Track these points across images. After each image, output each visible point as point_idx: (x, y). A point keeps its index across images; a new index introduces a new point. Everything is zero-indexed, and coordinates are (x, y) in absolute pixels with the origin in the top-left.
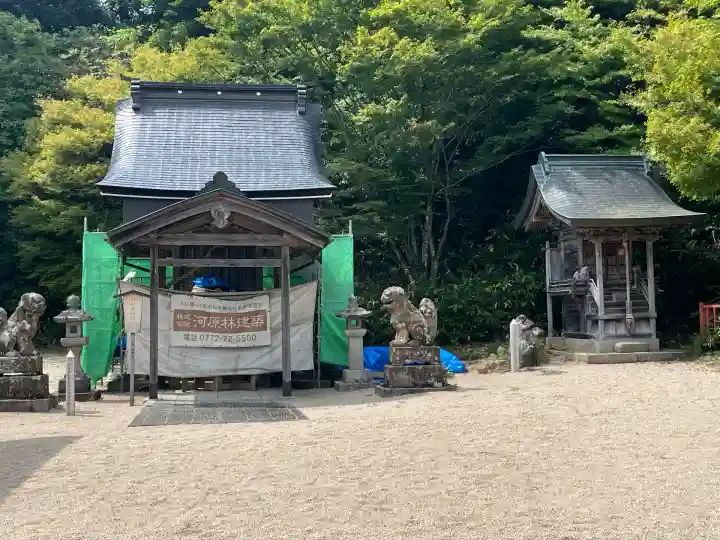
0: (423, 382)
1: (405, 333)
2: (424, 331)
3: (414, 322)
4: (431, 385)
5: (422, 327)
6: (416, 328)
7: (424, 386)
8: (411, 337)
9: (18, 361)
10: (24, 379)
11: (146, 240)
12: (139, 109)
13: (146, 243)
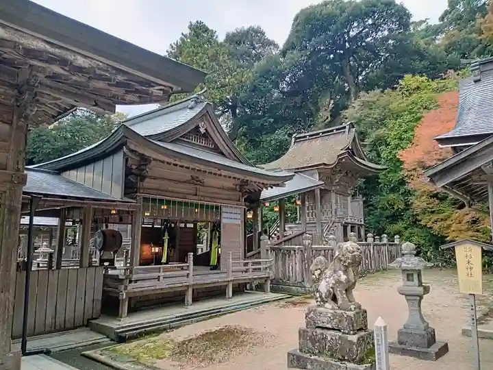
9: (334, 315)
10: (340, 337)
11: (483, 177)
12: (480, 80)
13: (481, 181)
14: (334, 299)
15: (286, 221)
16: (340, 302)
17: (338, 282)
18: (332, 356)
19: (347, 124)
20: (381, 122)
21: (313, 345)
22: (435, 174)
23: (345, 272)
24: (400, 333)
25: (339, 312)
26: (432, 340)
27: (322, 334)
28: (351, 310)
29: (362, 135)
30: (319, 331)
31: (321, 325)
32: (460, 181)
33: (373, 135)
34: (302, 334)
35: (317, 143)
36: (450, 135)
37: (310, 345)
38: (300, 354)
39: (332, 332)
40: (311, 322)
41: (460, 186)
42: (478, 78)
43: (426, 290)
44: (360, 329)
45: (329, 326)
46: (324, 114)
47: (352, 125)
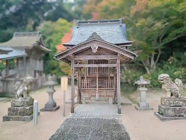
0: (179, 114)
1: (170, 93)
2: (178, 92)
3: (174, 89)
4: (183, 116)
5: (177, 90)
6: (175, 91)
7: (179, 116)
8: (172, 95)
9: (22, 102)
10: (23, 108)
11: (70, 58)
12: (78, 27)
13: (70, 59)
14: (22, 96)
15: (10, 69)
16: (24, 97)
17: (24, 90)
18: (20, 115)
19: (38, 32)
20: (51, 34)
21: (13, 112)
22: (57, 56)
23: (27, 87)
24: (46, 105)
25: (24, 100)
26: (55, 105)
27: (17, 108)
28: (28, 99)
29: (44, 38)
30: (16, 107)
31: (17, 105)
32: (65, 59)
33: (48, 38)
34: (9, 109)
35: (26, 38)
36: (67, 44)
37: (12, 112)
38: (8, 116)
39: (21, 107)
40: (13, 105)
41: (66, 60)
42: (78, 26)
43: (55, 91)
44: (31, 105)
45: (20, 105)
46: (30, 26)
47: (40, 33)
